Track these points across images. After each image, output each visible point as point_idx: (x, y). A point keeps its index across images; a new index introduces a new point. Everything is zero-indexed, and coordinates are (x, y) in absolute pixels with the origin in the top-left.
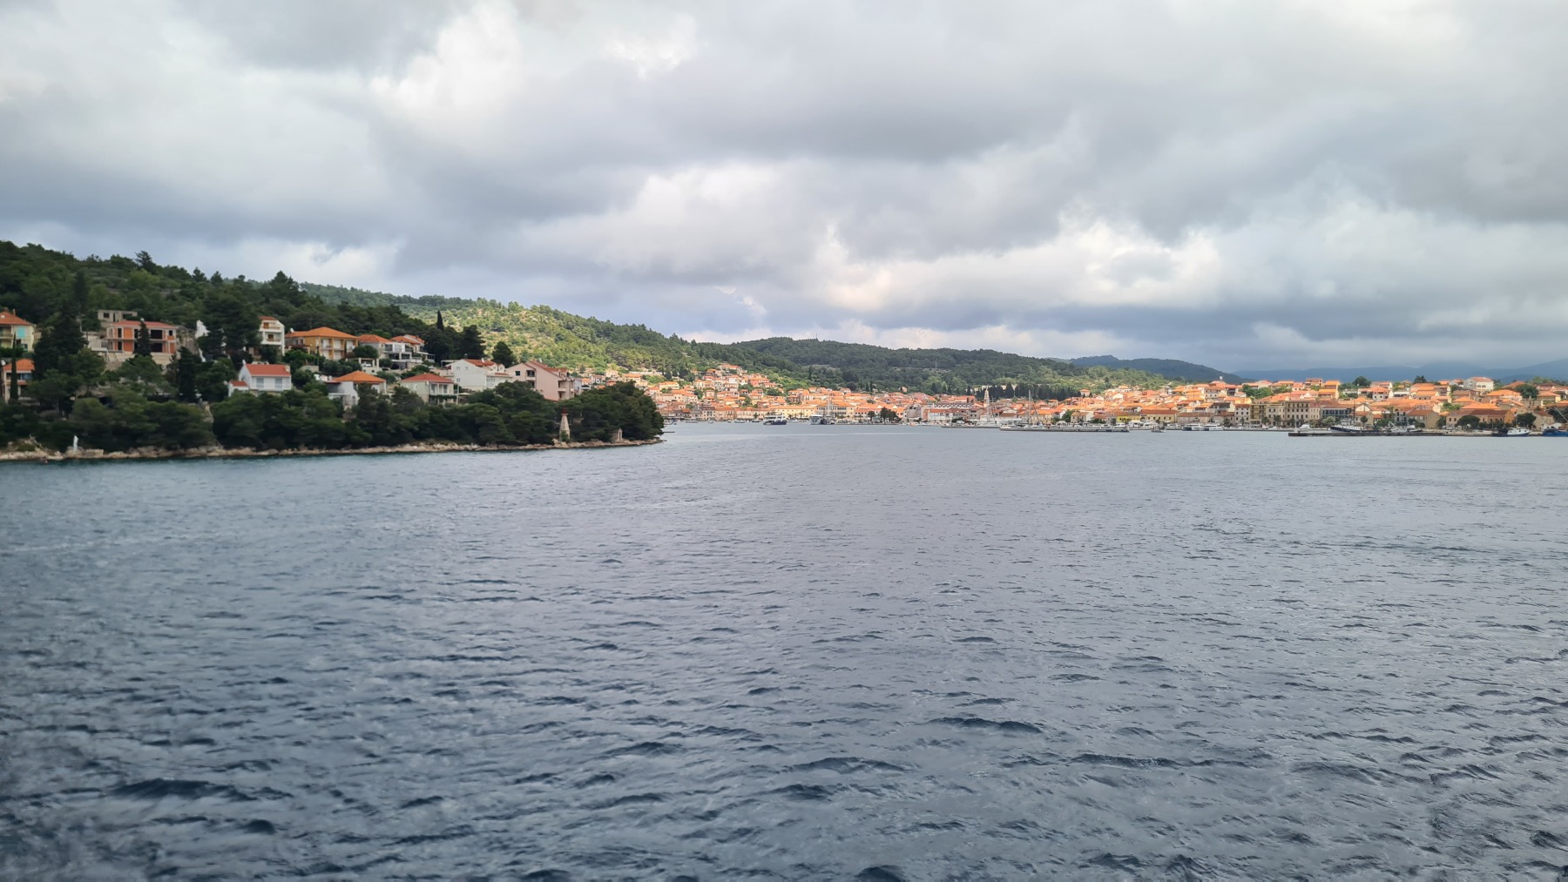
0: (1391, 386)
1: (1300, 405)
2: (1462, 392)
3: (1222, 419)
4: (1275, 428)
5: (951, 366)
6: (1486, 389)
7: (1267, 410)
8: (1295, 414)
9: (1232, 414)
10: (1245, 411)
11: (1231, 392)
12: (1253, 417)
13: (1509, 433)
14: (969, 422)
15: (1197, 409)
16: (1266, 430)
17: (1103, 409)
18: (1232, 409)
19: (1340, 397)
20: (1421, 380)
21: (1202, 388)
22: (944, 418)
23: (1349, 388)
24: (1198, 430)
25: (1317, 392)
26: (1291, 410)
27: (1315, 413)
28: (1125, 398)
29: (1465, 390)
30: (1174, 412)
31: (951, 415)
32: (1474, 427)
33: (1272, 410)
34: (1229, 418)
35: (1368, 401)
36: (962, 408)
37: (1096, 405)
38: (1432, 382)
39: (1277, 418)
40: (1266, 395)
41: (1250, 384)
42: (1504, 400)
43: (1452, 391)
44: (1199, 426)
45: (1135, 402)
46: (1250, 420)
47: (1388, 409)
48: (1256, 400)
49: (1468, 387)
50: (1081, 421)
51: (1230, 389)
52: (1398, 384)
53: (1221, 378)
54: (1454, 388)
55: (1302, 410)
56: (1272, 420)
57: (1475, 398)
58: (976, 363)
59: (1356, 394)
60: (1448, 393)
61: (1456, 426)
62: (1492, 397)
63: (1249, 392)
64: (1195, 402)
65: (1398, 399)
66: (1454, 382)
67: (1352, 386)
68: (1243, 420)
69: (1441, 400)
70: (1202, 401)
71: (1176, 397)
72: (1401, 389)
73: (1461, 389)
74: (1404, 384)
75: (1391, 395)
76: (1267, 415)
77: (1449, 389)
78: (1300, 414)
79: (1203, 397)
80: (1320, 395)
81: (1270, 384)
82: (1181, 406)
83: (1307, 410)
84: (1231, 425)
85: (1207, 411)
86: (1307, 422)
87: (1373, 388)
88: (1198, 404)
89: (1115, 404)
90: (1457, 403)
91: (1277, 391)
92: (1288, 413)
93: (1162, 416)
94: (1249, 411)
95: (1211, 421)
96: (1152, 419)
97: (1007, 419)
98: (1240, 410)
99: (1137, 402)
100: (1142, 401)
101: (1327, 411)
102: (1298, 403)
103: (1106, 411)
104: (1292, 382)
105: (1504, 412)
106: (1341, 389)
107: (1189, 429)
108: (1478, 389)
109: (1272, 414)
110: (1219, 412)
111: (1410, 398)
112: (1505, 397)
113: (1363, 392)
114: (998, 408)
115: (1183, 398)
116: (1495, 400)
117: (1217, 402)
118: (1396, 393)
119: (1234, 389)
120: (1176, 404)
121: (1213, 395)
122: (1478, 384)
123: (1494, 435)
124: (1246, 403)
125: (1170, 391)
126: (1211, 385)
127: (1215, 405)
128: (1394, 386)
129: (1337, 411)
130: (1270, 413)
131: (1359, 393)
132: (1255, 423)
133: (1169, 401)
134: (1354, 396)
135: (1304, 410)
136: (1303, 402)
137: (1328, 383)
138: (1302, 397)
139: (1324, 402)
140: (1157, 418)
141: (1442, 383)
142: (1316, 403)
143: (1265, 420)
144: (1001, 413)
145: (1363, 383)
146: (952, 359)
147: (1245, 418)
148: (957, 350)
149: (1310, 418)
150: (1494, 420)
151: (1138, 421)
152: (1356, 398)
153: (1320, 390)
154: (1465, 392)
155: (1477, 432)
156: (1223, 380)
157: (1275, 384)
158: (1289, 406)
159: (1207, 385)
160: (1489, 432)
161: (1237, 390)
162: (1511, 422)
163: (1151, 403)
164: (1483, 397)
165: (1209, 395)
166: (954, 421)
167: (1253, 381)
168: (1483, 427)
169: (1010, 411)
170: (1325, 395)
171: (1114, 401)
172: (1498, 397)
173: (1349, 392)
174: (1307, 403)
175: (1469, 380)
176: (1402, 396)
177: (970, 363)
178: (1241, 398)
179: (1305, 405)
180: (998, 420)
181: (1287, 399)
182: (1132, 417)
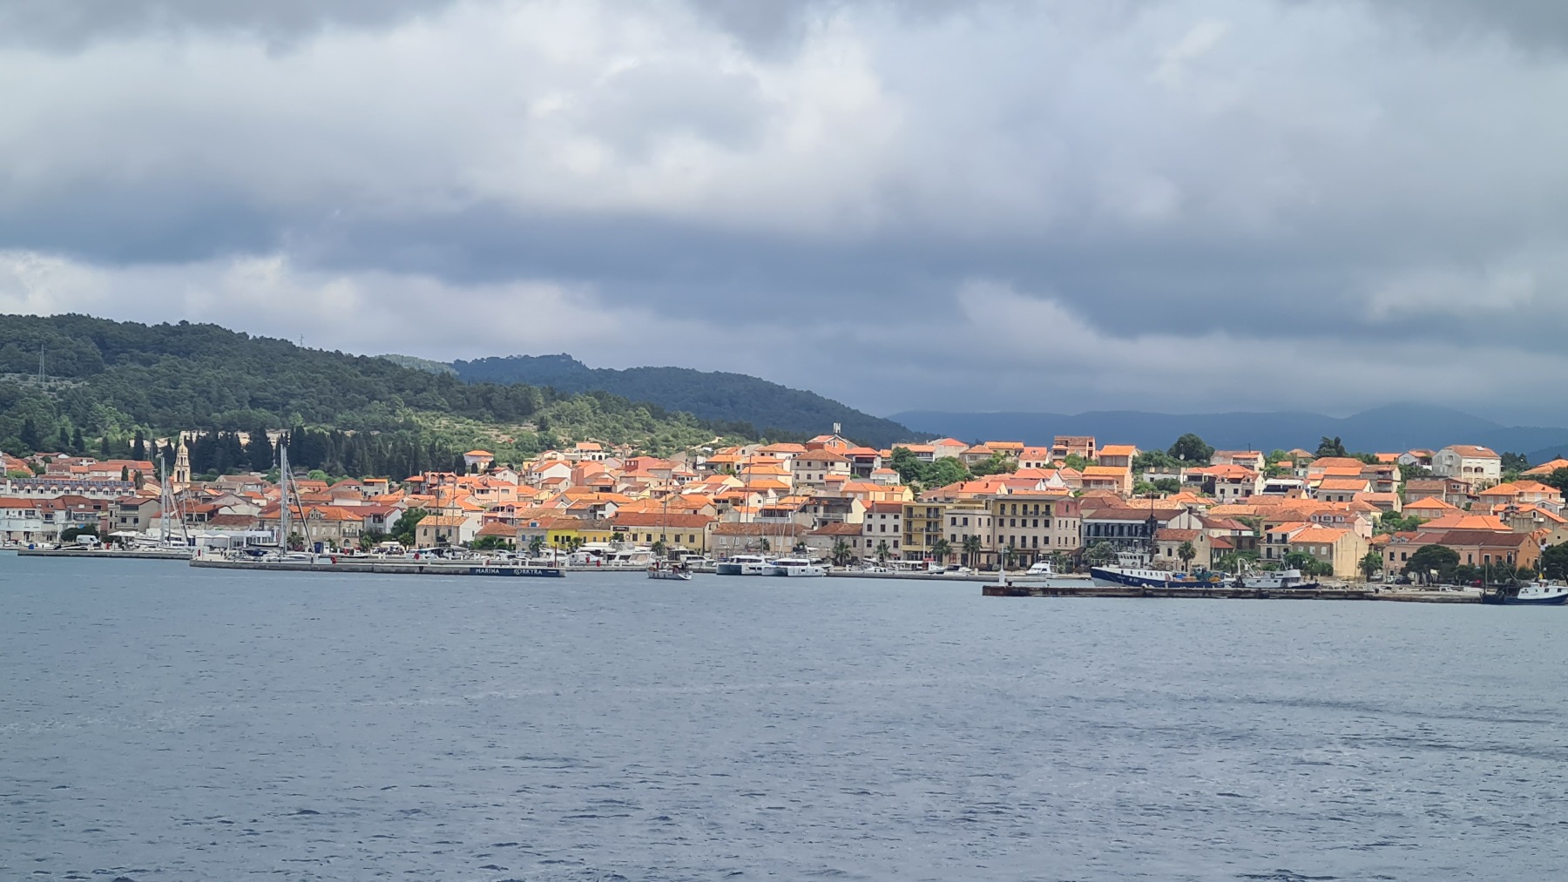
0: (1260, 463)
1: (1031, 508)
2: (1428, 484)
3: (828, 545)
4: (963, 571)
5: (89, 369)
6: (1485, 476)
7: (947, 519)
8: (1018, 532)
9: (857, 532)
10: (890, 521)
11: (862, 468)
12: (909, 540)
13: (1521, 596)
14: (109, 540)
15: (768, 513)
16: (939, 576)
17: (511, 510)
18: (857, 515)
19: (1135, 491)
20: (1332, 449)
21: (784, 454)
22: (36, 525)
23: (1159, 465)
24: (757, 573)
25: (1077, 474)
26: (1007, 523)
27: (1066, 533)
28: (578, 477)
29: (1435, 478)
30: (705, 520)
31: (60, 516)
32: (1445, 579)
33: (960, 521)
34: (848, 541)
35: (1201, 503)
36: (100, 496)
37: (493, 498)
38: (1359, 456)
39: (972, 543)
40: (951, 479)
41: (913, 448)
42: (1525, 508)
43: (1404, 480)
44: (764, 561)
45: (603, 489)
46: (903, 547)
47: (1249, 525)
48: (923, 493)
49: (1443, 470)
50: (441, 544)
51: (859, 460)
52: (1279, 458)
53: (837, 427)
54: (1409, 473)
55: (1035, 524)
56: (958, 549)
57: (1456, 499)
58: (165, 362)
59: (1176, 482)
60: (1395, 486)
61: (1404, 572)
62: (1496, 497)
63: (909, 471)
64: (764, 492)
65: (1274, 496)
66: (1410, 458)
67: (1167, 458)
68: (883, 546)
69: (1378, 505)
70: (782, 492)
71: (713, 479)
72: (1286, 472)
73: (1425, 474)
74: (1293, 459)
75: (1260, 485)
76: (947, 536)
77: (1397, 475)
78: (1029, 532)
79: (788, 481)
80: (1086, 483)
81: (965, 448)
82: (721, 504)
83: (1047, 524)
84: (854, 561)
85: (790, 519)
86: (1045, 558)
87: (1220, 466)
88: (772, 500)
89: (545, 495)
90: (1413, 513)
91: (981, 470)
92: (1000, 531)
93: (670, 532)
94: (901, 522)
95: (799, 550)
96: (642, 539)
97: (225, 534)
98: (877, 521)
99: (608, 489)
100: (620, 487)
101: (1097, 526)
102: (1025, 503)
103: (517, 514)
104: (1020, 445)
105: (1516, 539)
106: (1138, 467)
107: (736, 571)
108: (1464, 476)
109: (960, 532)
110: (824, 523)
111: (1304, 495)
112: (1526, 498)
113: (1191, 478)
114: (207, 500)
115: (732, 482)
116: (1501, 506)
117: (821, 494)
118: (1271, 481)
119: (871, 460)
120: (711, 497)
121: (815, 475)
122: (1465, 463)
123: (1485, 600)
124: (897, 499)
125: (701, 460)
126: (810, 447)
127: (815, 503)
128: (1267, 462)
129: (1121, 527)
130: (954, 530)
131: (1183, 478)
132: (912, 555)
133: (695, 488)
134: (1170, 487)
135: (1041, 523)
136: (1037, 502)
137: (1109, 450)
138: (1040, 487)
139: (1090, 504)
140: (656, 539)
141: (1383, 457)
142: (1071, 505)
143: (940, 551)
144: (213, 513)
145: (1192, 451)
146: (91, 348)
147: (889, 542)
148: (110, 323)
149: (1053, 545)
150: (1492, 561)
151: (605, 547)
152: (1176, 492)
153: (1089, 470)
154: (1434, 485)
155: (1450, 591)
156: (843, 434)
157: (977, 449)
158: (1003, 510)
159: (799, 448)
160: (1475, 592)
161: (877, 463)
162: (1530, 567)
163: (647, 493)
164: (1473, 500)
165: (803, 475)
166: (69, 535)
167: (922, 438)
168: (1466, 576)
169: (243, 509)
170: (1099, 482)
171: (545, 485)
172: (1509, 498)
173: (1158, 477)
174: (1048, 503)
175: (1444, 453)
176: (1286, 489)
177: (147, 363)
178: (887, 486)
179: (1042, 508)
180: (201, 533)
181: (1003, 491)
182: (589, 534)
